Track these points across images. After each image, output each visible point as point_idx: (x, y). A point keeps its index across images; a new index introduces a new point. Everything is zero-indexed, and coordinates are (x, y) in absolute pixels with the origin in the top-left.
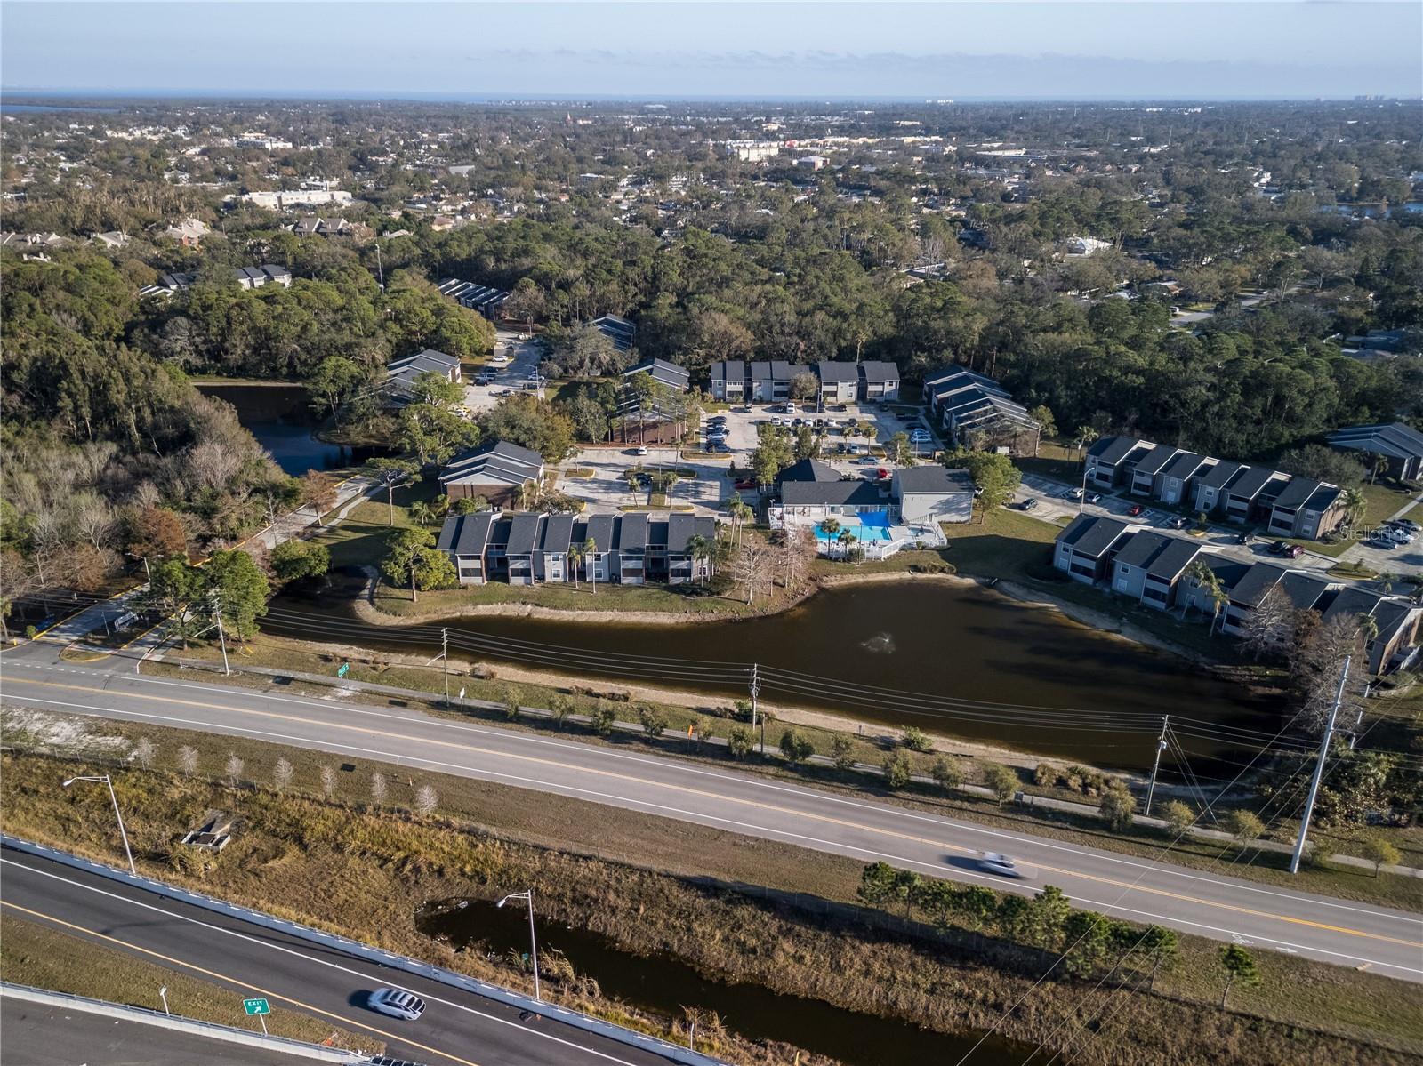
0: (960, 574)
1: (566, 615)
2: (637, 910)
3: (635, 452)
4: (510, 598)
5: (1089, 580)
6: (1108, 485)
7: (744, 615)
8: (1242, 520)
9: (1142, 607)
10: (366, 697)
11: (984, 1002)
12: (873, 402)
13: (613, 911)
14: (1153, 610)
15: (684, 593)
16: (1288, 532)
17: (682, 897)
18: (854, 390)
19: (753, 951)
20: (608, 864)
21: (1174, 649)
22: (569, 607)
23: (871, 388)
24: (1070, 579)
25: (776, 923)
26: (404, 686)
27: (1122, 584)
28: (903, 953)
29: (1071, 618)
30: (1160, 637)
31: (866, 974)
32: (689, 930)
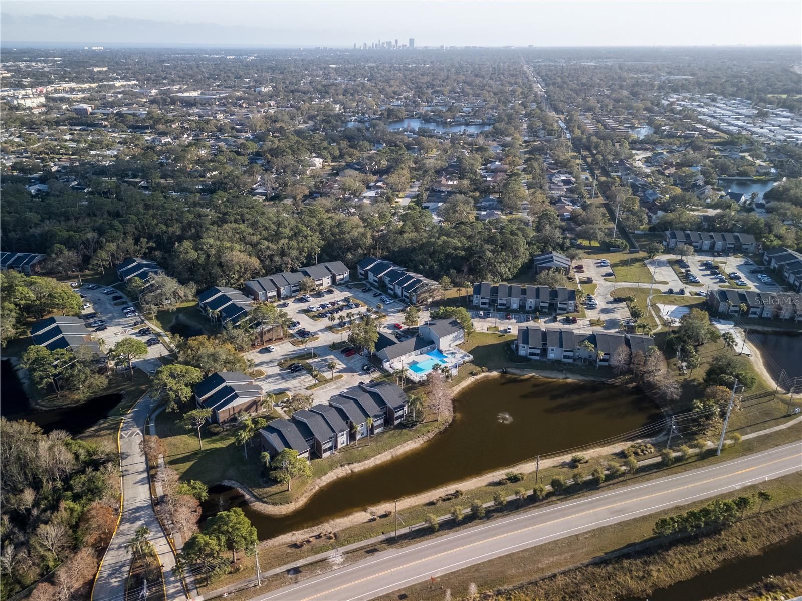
0: (490, 370)
1: (370, 463)
2: (595, 586)
3: (267, 351)
4: (332, 467)
5: (538, 358)
6: (486, 306)
7: (442, 428)
8: (547, 310)
9: (565, 364)
10: (351, 557)
11: (715, 551)
12: (340, 284)
13: (587, 592)
14: (569, 364)
15: (408, 427)
16: (565, 312)
17: (602, 571)
18: (329, 280)
19: (643, 577)
20: (564, 573)
21: (592, 379)
22: (366, 458)
23: (338, 278)
24: (530, 360)
25: (638, 562)
26: (359, 541)
27: (551, 356)
28: (680, 548)
29: (547, 378)
30: (582, 375)
31: (680, 563)
32: (618, 583)
